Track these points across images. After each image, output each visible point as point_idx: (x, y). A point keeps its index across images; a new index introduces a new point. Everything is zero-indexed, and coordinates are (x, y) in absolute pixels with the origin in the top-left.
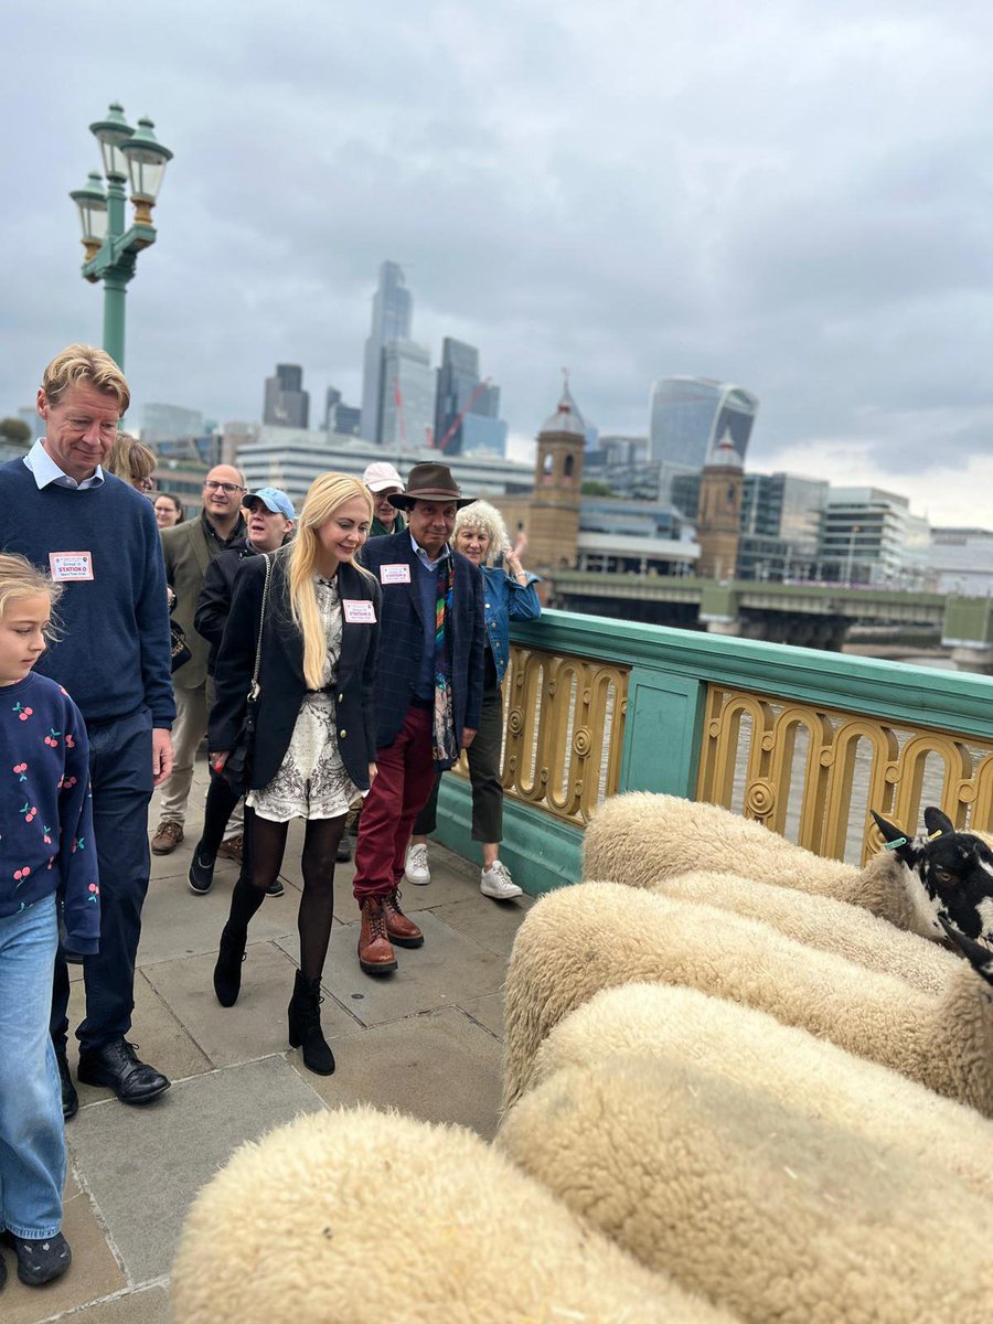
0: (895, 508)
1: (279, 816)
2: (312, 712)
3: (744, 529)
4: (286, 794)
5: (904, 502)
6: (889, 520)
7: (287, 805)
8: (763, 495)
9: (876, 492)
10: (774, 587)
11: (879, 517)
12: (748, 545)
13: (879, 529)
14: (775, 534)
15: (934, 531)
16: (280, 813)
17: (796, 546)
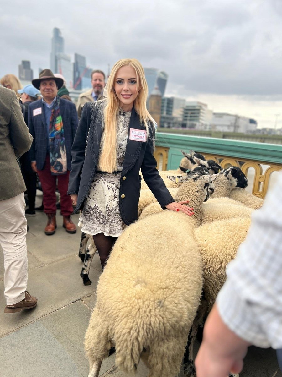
0: (203, 107)
1: (92, 232)
2: (104, 183)
3: (162, 113)
4: (95, 222)
5: (206, 105)
6: (202, 111)
7: (95, 227)
8: (168, 103)
9: (198, 103)
10: (168, 130)
11: (199, 110)
12: (163, 118)
13: (199, 113)
14: (171, 114)
15: (214, 114)
16: (92, 231)
17: (176, 118)
